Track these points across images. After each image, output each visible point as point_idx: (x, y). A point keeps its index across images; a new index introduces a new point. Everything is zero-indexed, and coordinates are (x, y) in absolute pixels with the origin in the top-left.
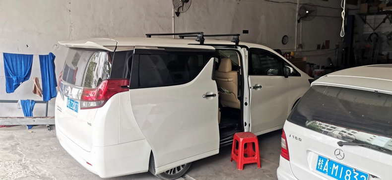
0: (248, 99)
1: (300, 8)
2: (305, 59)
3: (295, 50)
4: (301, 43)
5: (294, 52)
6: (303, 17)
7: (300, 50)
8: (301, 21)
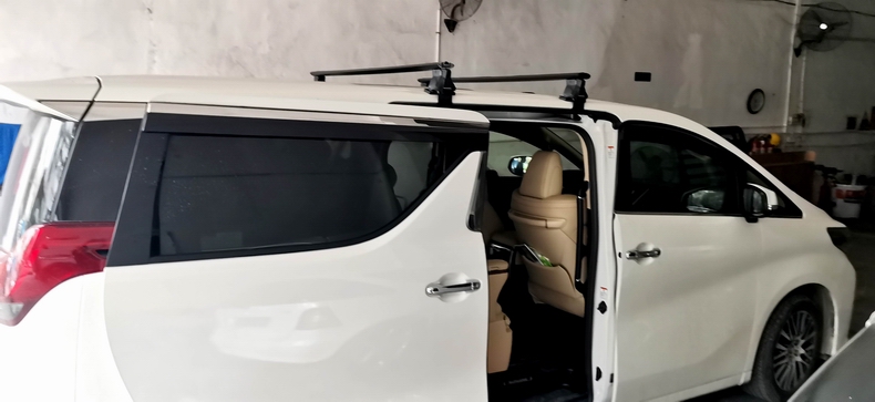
0: (610, 293)
1: (803, 17)
2: (812, 156)
3: (784, 131)
4: (801, 111)
5: (781, 135)
6: (809, 40)
7: (799, 130)
8: (804, 52)
